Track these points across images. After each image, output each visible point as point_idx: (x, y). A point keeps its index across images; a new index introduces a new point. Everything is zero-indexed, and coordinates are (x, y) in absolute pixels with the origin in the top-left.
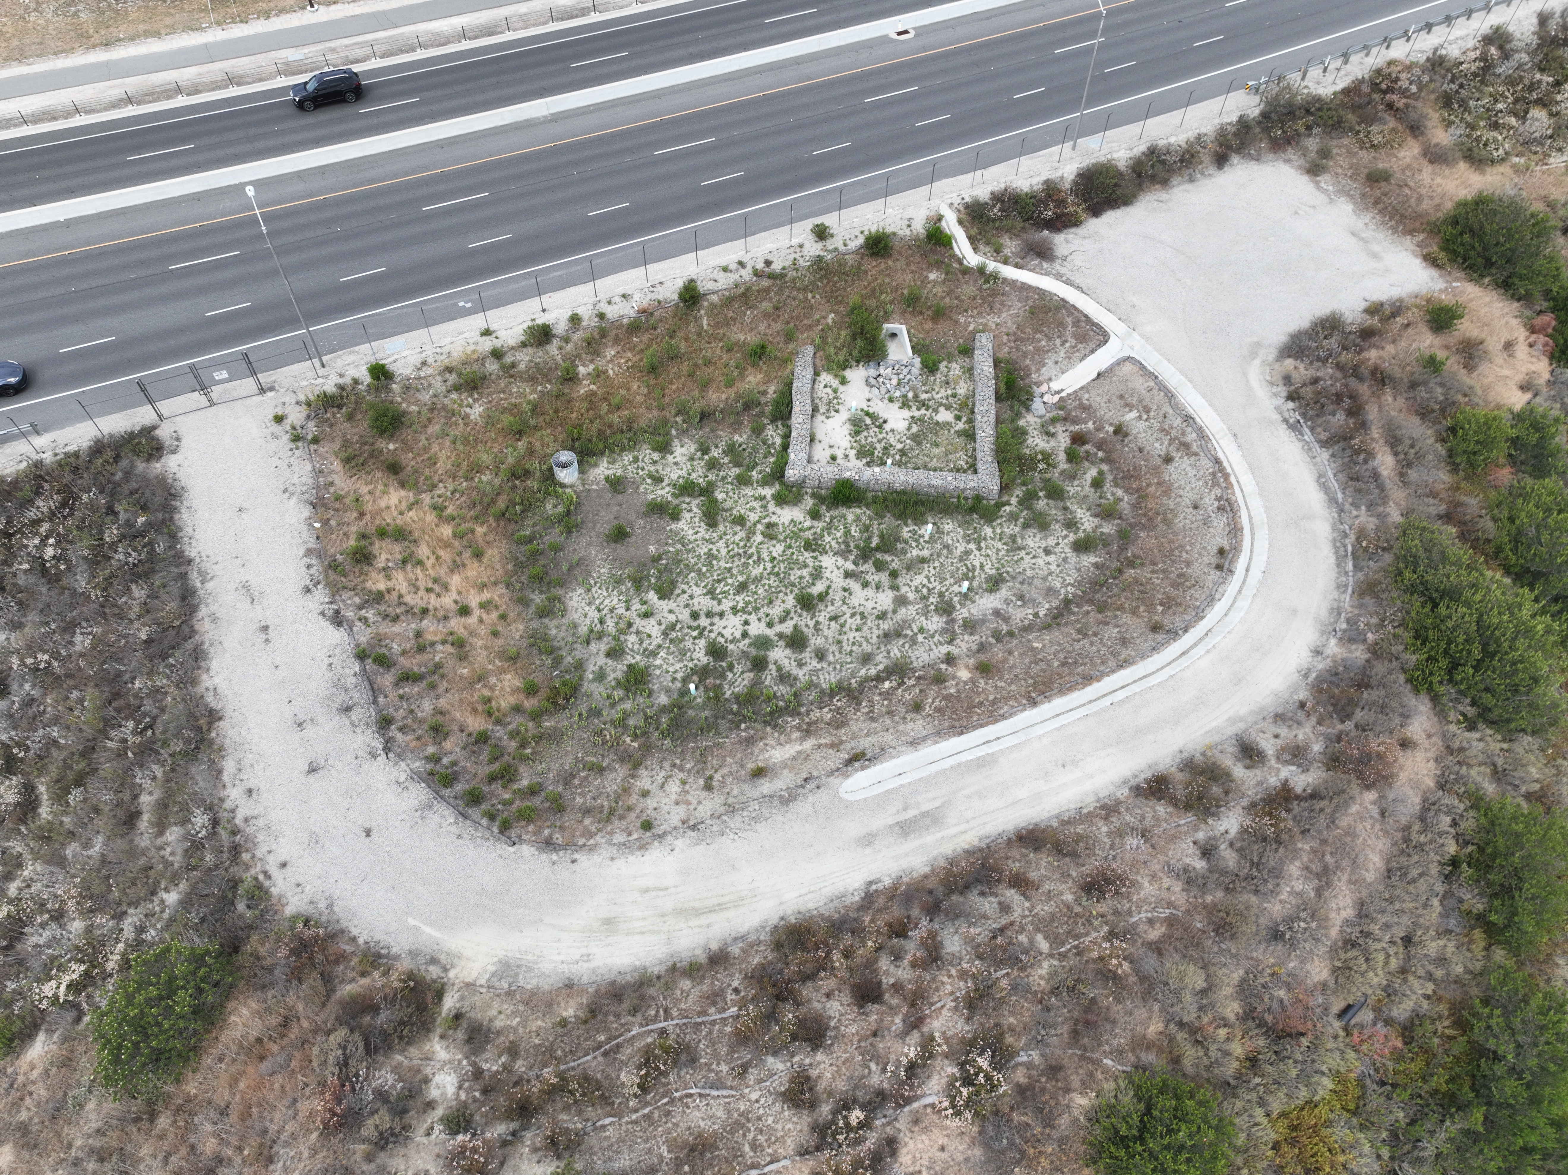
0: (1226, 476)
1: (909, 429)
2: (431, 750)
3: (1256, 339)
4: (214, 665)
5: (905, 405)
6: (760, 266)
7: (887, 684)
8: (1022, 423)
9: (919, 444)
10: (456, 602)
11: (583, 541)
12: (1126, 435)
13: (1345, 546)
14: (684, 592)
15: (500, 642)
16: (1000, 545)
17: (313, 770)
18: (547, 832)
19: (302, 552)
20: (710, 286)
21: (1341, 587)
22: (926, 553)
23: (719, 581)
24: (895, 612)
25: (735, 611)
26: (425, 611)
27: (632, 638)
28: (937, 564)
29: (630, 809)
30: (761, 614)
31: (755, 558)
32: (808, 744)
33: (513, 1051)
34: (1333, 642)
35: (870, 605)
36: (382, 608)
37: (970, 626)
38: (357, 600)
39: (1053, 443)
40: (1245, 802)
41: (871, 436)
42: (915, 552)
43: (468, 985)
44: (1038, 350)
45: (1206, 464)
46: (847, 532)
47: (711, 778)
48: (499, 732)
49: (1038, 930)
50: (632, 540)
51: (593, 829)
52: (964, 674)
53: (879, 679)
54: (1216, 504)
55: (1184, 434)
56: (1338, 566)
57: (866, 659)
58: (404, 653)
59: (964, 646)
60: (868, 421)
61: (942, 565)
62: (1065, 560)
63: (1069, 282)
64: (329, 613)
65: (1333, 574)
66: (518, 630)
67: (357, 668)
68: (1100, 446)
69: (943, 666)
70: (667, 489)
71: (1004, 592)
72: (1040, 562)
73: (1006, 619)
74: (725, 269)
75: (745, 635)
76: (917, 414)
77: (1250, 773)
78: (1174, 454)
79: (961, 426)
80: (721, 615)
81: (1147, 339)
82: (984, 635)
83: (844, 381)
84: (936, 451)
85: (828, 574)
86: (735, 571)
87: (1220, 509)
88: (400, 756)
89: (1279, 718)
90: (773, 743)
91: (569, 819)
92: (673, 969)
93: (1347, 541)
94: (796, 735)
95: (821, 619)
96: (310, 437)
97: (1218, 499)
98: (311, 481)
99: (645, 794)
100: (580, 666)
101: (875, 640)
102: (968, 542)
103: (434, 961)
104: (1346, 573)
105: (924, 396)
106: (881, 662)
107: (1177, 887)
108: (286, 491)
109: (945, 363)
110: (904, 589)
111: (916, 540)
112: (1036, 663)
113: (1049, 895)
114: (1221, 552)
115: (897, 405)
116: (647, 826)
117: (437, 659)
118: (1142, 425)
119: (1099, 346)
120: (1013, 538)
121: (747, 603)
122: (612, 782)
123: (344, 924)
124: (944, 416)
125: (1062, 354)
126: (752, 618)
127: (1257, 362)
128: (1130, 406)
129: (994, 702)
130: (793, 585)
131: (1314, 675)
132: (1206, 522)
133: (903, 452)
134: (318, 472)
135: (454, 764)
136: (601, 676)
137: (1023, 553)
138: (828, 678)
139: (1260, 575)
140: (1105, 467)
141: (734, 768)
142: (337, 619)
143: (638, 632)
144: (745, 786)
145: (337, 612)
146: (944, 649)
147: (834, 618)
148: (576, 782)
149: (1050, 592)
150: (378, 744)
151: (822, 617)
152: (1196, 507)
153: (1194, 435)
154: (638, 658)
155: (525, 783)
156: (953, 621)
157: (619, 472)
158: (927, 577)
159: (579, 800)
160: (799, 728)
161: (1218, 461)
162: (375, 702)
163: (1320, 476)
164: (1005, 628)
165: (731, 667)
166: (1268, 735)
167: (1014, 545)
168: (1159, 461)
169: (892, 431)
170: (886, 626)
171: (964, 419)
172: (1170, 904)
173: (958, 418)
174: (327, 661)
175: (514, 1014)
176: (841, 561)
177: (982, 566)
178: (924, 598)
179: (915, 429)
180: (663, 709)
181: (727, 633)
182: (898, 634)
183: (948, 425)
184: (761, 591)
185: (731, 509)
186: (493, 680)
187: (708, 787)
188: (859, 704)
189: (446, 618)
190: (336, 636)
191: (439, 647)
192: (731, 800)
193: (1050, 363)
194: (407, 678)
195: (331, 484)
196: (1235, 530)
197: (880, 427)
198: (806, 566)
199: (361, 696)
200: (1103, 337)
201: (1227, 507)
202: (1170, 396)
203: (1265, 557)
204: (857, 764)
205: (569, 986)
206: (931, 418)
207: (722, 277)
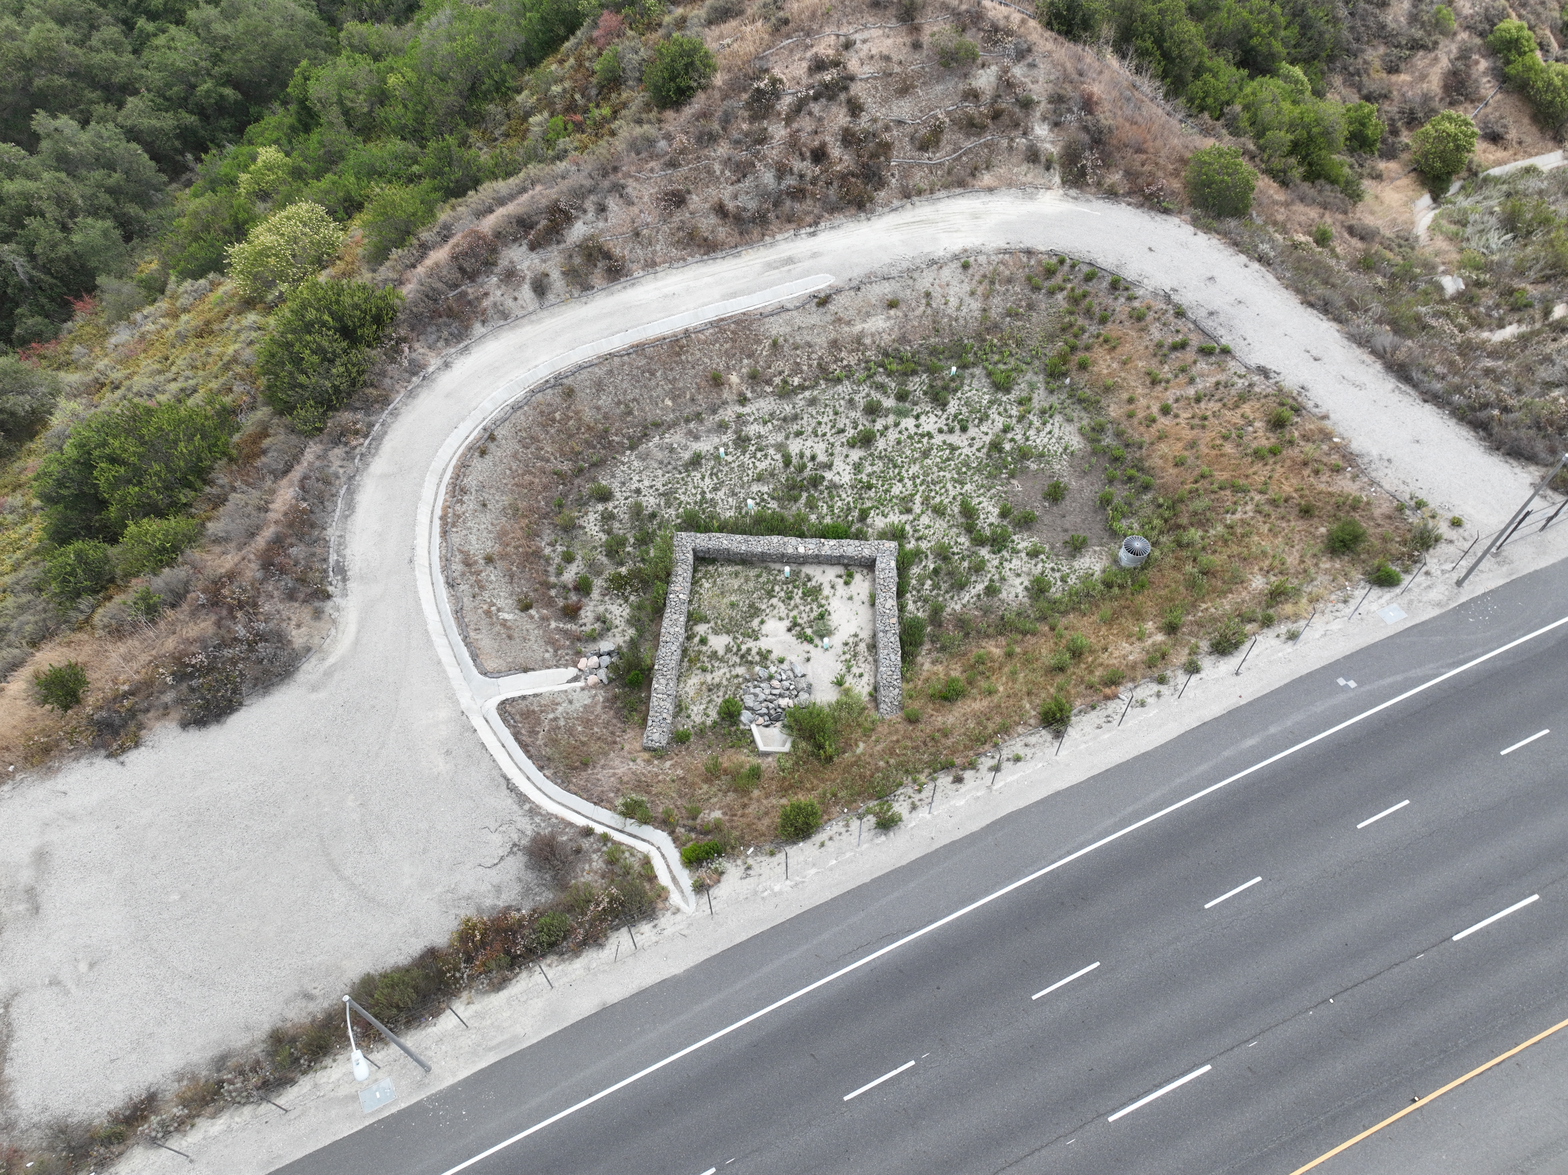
0: (443, 518)
1: (762, 622)
2: (1136, 304)
3: (313, 696)
4: (1337, 335)
5: (764, 656)
6: (968, 775)
7: (796, 381)
8: (631, 632)
9: (752, 606)
10: (1176, 416)
11: (1087, 493)
12: (520, 601)
13: (369, 448)
14: (979, 450)
15: (1125, 396)
16: (682, 498)
17: (1211, 278)
18: (1033, 262)
19: (1332, 416)
20: (1032, 740)
21: (395, 414)
22: (755, 488)
23: (948, 459)
24: (787, 438)
25: (930, 435)
26: (1198, 400)
27: (1014, 412)
28: (745, 479)
29: (980, 283)
30: (906, 434)
31: (918, 481)
32: (858, 328)
33: (1010, 148)
34: (431, 369)
35: (809, 443)
36: (1233, 392)
37: (722, 427)
38: (1257, 389)
39: (601, 609)
40: (562, 246)
41: (806, 614)
42: (765, 489)
43: (1049, 188)
44: (587, 723)
45: (456, 538)
46: (831, 508)
47: (928, 305)
48: (1093, 329)
49: (718, 178)
50: (1039, 497)
51: (1002, 268)
52: (734, 378)
53: (802, 388)
54: (465, 498)
55: (463, 574)
56: (385, 433)
57: (813, 402)
58: (1195, 362)
59: (729, 412)
60: (809, 631)
61: (741, 478)
62: (623, 484)
63: (522, 799)
64: (1272, 375)
65: (394, 426)
66: (1114, 410)
67: (1223, 341)
68: (550, 603)
69: (749, 395)
70: (1020, 547)
71: (687, 456)
72: (647, 483)
73: (690, 432)
74: (1018, 759)
75: (917, 417)
76: (750, 644)
77: (548, 270)
78: (482, 561)
79: (701, 629)
80: (940, 431)
81: (452, 698)
82: (711, 421)
83: (839, 683)
84: (733, 598)
85: (848, 468)
86: (935, 469)
87: (464, 491)
88: (1155, 294)
89: (505, 315)
90: (885, 336)
91: (1021, 274)
92: (932, 192)
93: (364, 450)
94: (868, 341)
95: (852, 431)
96: (1408, 512)
97: (461, 502)
98: (1373, 474)
99: (972, 293)
100: (1052, 392)
101: (805, 416)
102: (712, 500)
103: (1076, 198)
104: (383, 425)
105: (741, 670)
106: (800, 400)
107: (629, 190)
108: (1389, 460)
109: (709, 722)
110: (778, 457)
111: (763, 500)
112: (675, 379)
113: (706, 200)
114: (483, 453)
115: (774, 656)
116: (966, 266)
117: (1166, 367)
118: (500, 603)
119: (513, 700)
120: (668, 505)
121: (919, 442)
122: (998, 305)
123: (1139, 211)
124: (719, 643)
125: (560, 709)
126: (912, 430)
127: (331, 660)
128: (504, 624)
129: (716, 341)
130: (880, 458)
131: (461, 345)
132: (482, 487)
133: (770, 594)
134: (1372, 483)
135: (1116, 299)
136: (1032, 387)
137: (662, 489)
138: (844, 389)
139: (461, 426)
140: (553, 579)
141: (911, 315)
142: (1264, 372)
143: (1011, 417)
144: (901, 295)
145: (1267, 377)
146: (746, 410)
147: (842, 431)
148: (1024, 304)
149: (643, 458)
150: (1175, 298)
151: (851, 433)
152: (484, 505)
153: (454, 567)
154: (1004, 399)
155: (1060, 296)
156: (736, 432)
157: (1076, 564)
158: (755, 467)
159: (1018, 289)
160: (866, 349)
161: (444, 533)
162: (1194, 322)
163: (347, 517)
164: (692, 425)
165: (925, 393)
166: (520, 302)
167: (668, 496)
168: (499, 564)
169: (781, 619)
170: (796, 427)
171: (696, 640)
172: (637, 179)
173: (704, 641)
174: (1249, 340)
175: (1017, 175)
176: (836, 479)
177: (703, 478)
178: (761, 450)
179: (755, 623)
180: (974, 365)
181: (933, 418)
182: (785, 420)
183: (716, 632)
184: (908, 452)
185: (950, 527)
186: (1115, 365)
187: (928, 295)
188: (819, 365)
189: (1177, 401)
190: (1255, 360)
191: (1170, 376)
192: (910, 282)
193: (577, 705)
194: (1182, 346)
195: (1354, 478)
196: (463, 467)
197: (795, 624)
198: (869, 475)
199: (1209, 324)
200: (504, 708)
201: (457, 490)
202: (459, 613)
203: (448, 440)
204: (822, 295)
205: (991, 190)
206: (735, 638)
207: (1021, 751)
